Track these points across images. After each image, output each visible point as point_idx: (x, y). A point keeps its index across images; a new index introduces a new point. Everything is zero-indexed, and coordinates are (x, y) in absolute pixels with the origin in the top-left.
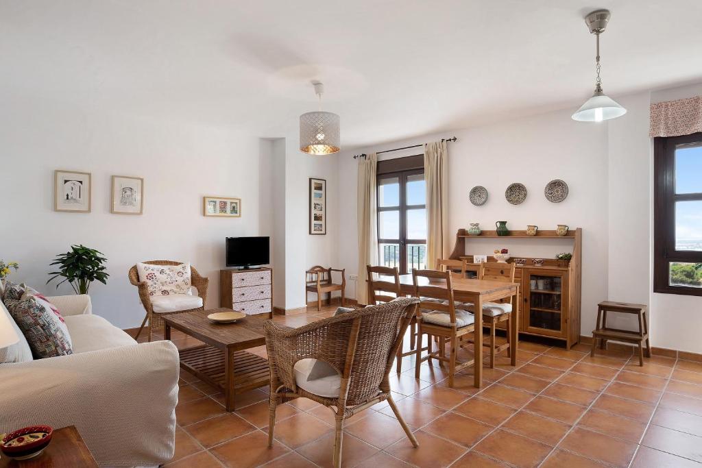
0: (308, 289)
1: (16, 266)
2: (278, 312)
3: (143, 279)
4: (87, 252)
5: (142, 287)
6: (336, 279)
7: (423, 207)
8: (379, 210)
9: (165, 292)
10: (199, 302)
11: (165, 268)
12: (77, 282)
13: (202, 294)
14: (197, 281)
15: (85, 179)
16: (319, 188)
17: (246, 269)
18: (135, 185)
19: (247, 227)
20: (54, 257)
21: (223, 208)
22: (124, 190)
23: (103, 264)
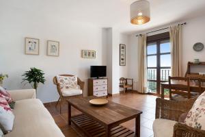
0: (120, 86)
1: (7, 76)
2: (110, 95)
3: (59, 82)
4: (36, 70)
5: (58, 85)
6: (129, 82)
7: (169, 53)
8: (147, 56)
9: (67, 87)
10: (81, 92)
11: (67, 77)
12: (33, 83)
13: (82, 88)
14: (80, 83)
15: (37, 41)
16: (123, 48)
17: (98, 78)
18: (56, 44)
19: (98, 62)
20: (24, 73)
21: (89, 55)
22: (52, 46)
23: (43, 76)
